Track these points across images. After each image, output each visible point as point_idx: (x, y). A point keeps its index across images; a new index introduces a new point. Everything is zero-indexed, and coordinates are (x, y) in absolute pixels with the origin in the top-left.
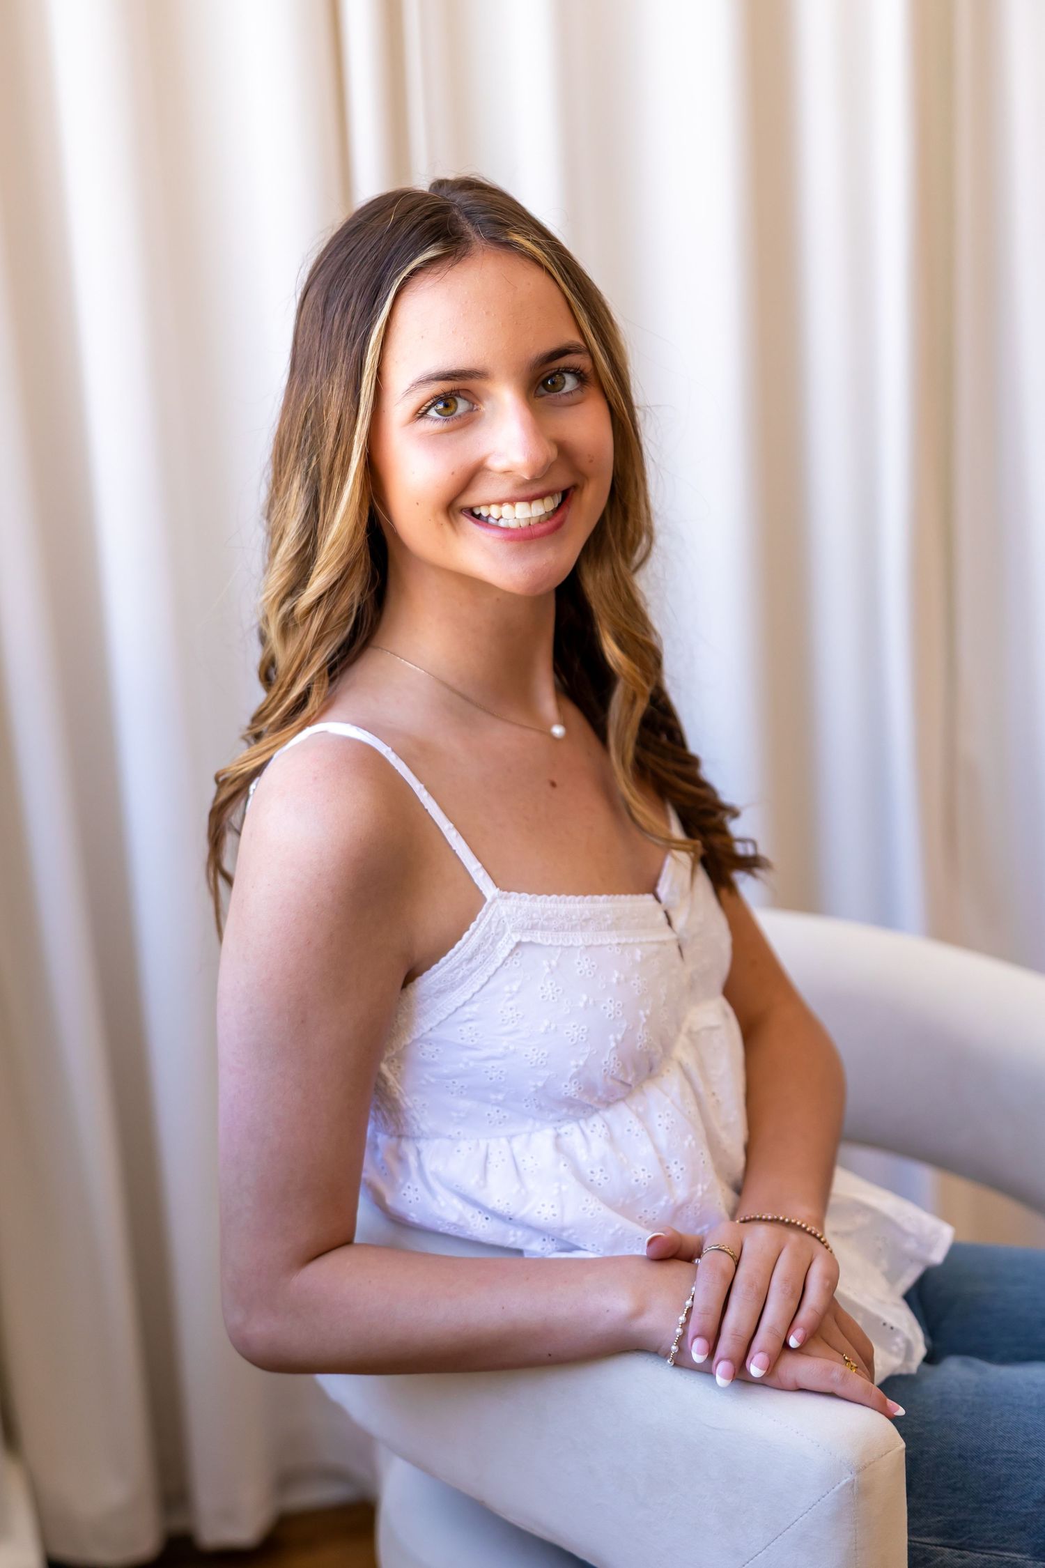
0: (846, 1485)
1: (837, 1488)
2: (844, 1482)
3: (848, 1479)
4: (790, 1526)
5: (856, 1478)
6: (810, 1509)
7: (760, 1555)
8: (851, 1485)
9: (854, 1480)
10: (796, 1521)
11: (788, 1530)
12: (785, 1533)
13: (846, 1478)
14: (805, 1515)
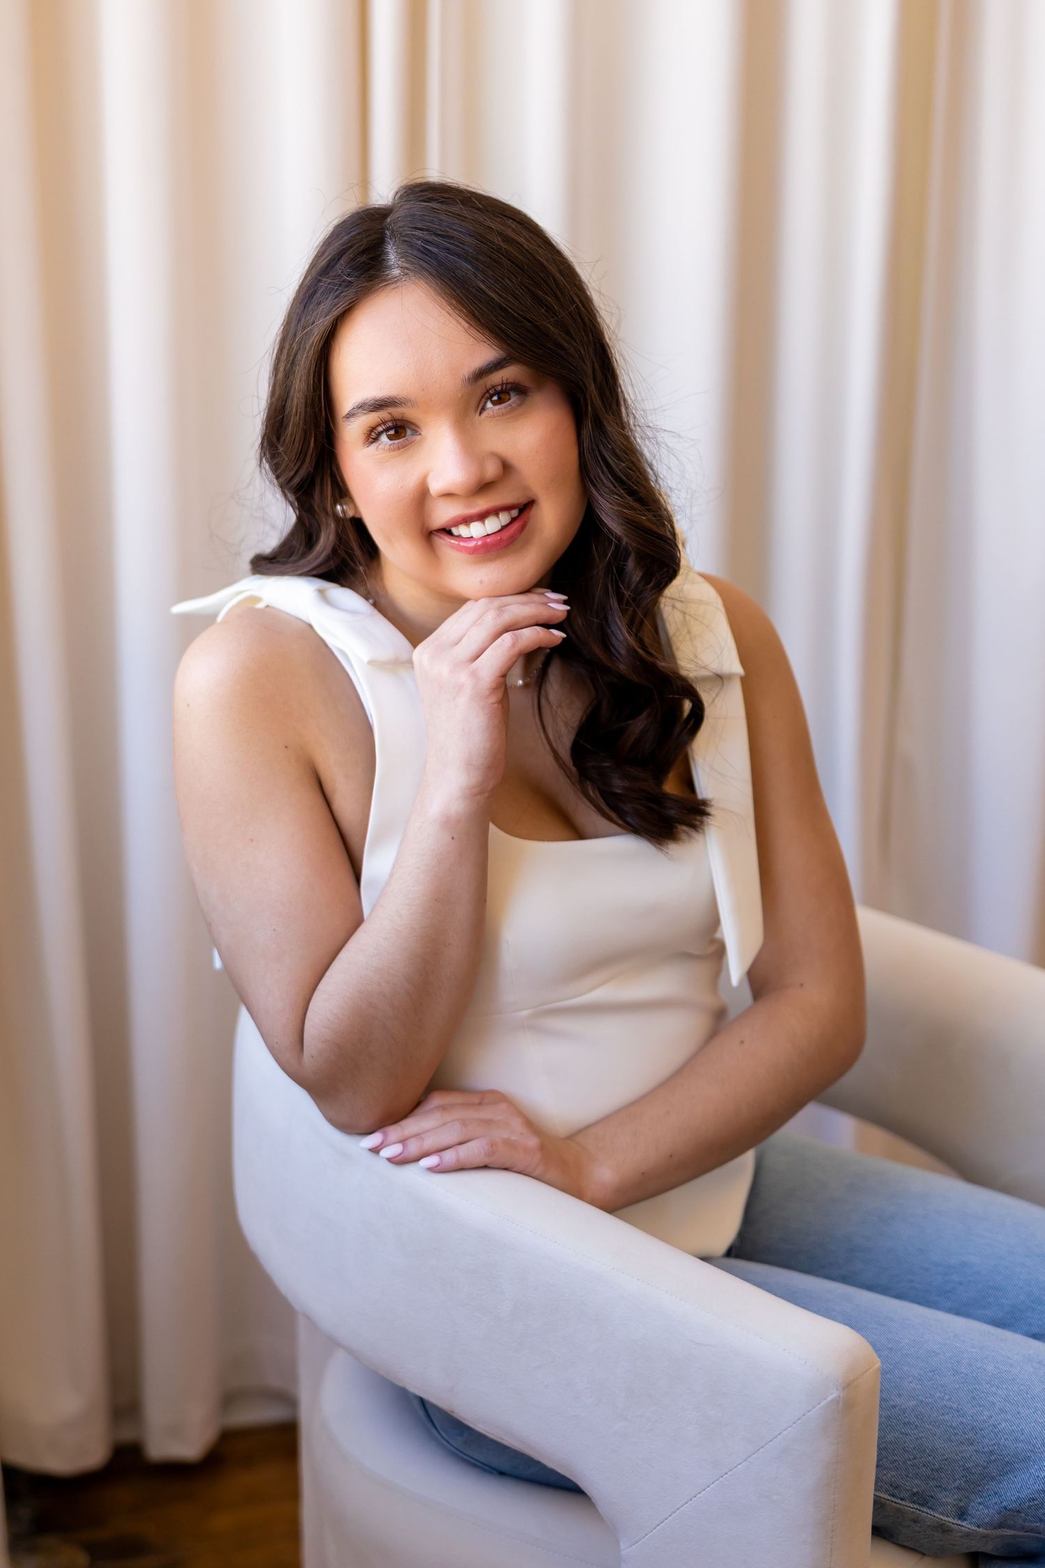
0: (832, 1401)
1: (823, 1403)
2: (830, 1398)
3: (834, 1395)
4: (773, 1440)
5: (841, 1395)
6: (794, 1423)
7: (739, 1466)
8: (836, 1401)
9: (840, 1396)
10: (779, 1434)
11: (771, 1443)
12: (767, 1446)
13: (832, 1394)
14: (790, 1429)
